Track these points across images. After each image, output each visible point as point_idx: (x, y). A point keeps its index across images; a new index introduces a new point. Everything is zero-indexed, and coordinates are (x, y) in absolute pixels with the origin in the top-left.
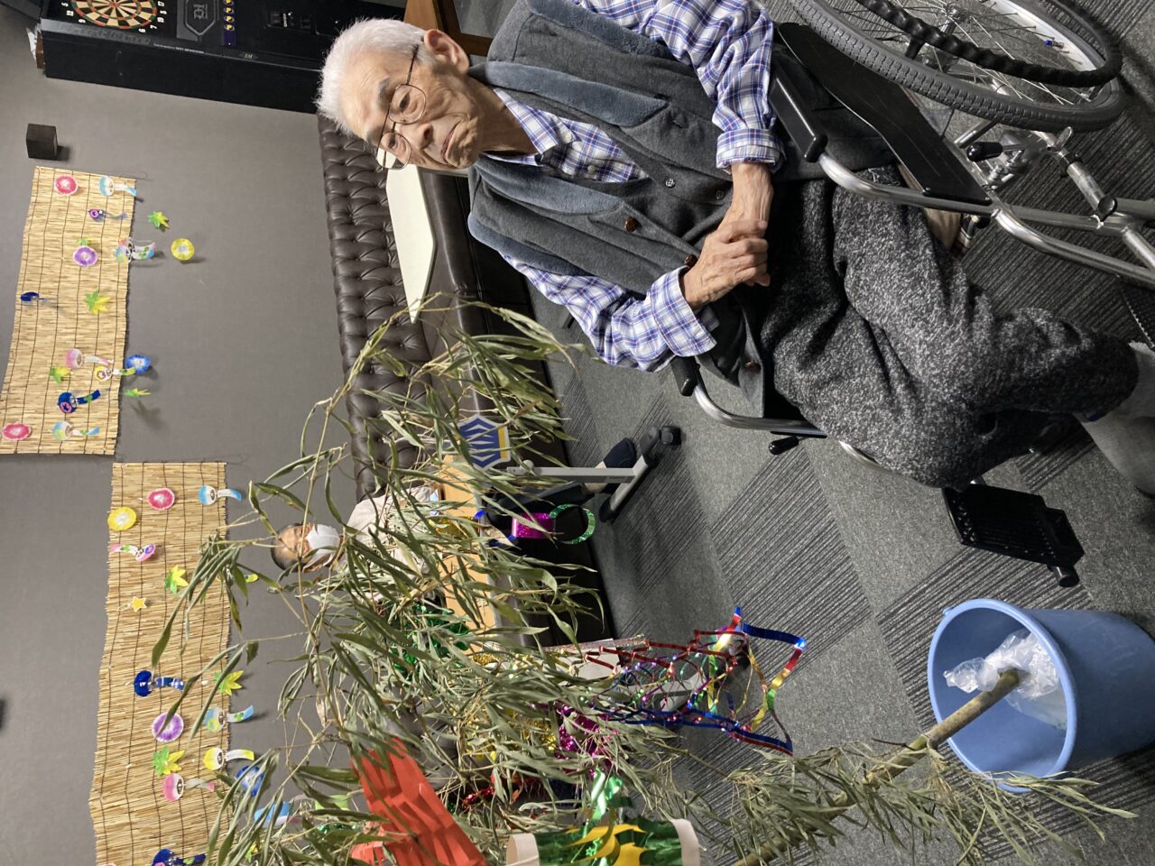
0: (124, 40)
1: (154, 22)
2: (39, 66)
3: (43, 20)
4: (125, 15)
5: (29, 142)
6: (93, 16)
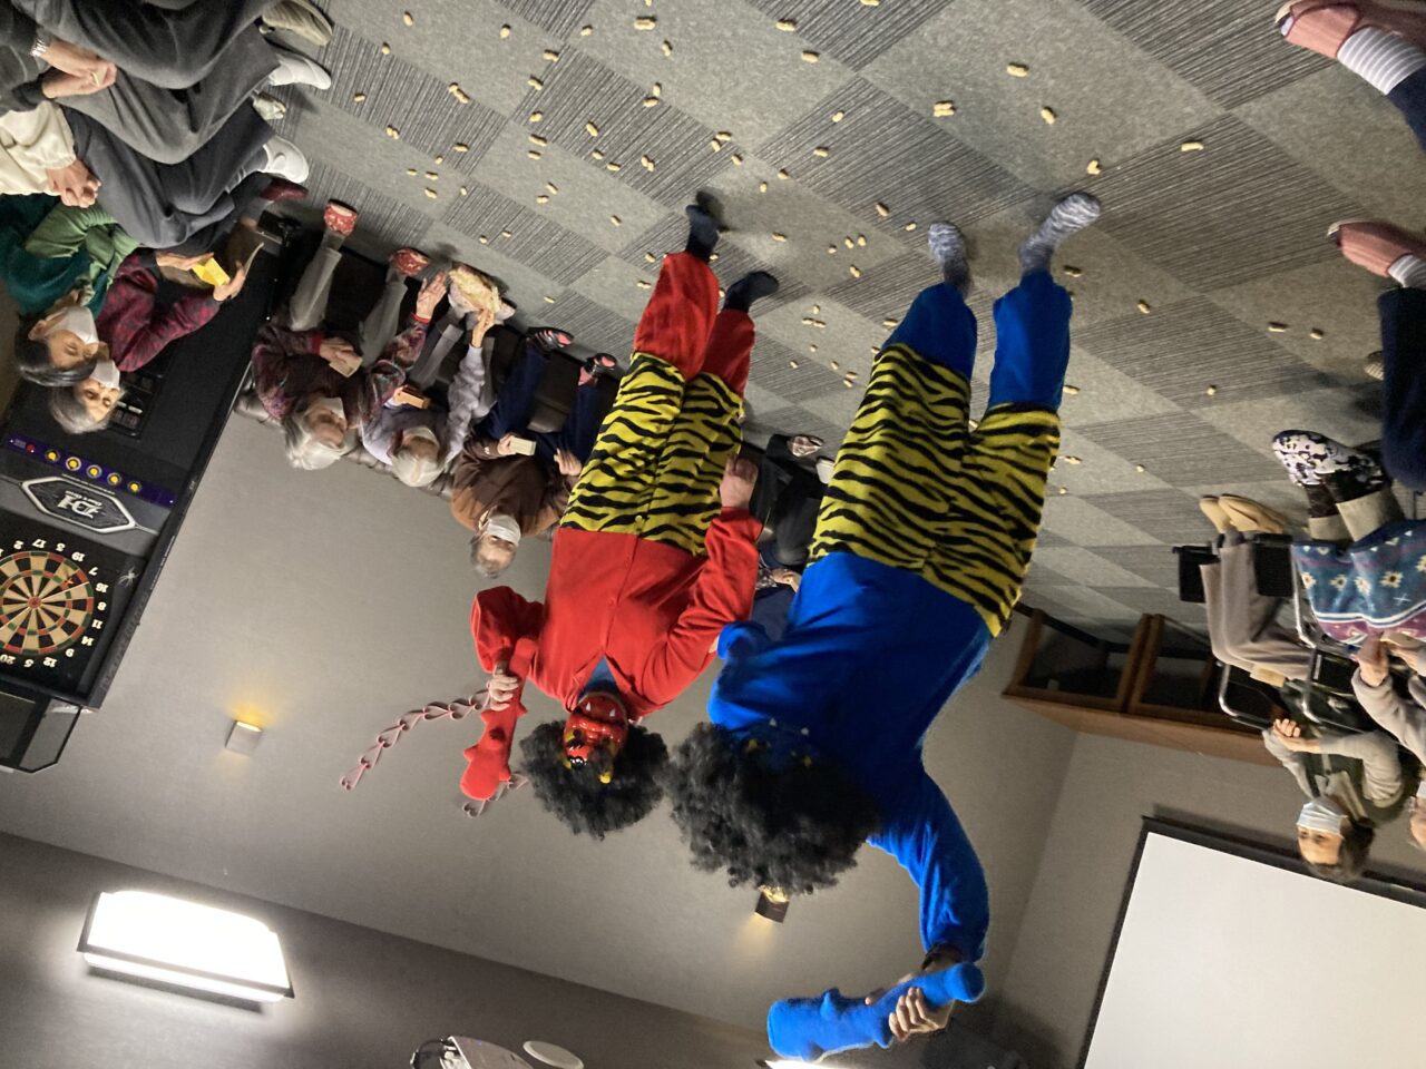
1: (85, 566)
4: (60, 597)
6: (59, 637)
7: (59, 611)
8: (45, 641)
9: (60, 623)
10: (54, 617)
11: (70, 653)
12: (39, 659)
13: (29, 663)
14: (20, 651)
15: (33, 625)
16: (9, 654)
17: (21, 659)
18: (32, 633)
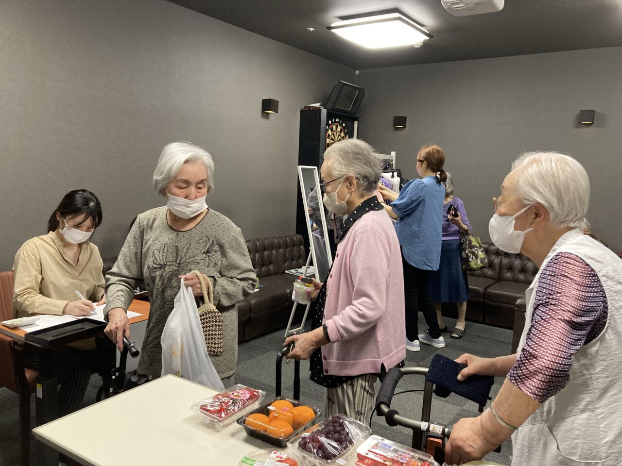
0: (321, 145)
2: (305, 107)
3: (326, 110)
5: (270, 99)
6: (330, 132)
7: (332, 141)
8: (332, 130)
9: (330, 138)
10: (332, 139)
11: (327, 127)
12: (332, 122)
13: (333, 121)
14: (336, 124)
15: (335, 133)
16: (337, 122)
17: (335, 122)
18: (334, 131)
